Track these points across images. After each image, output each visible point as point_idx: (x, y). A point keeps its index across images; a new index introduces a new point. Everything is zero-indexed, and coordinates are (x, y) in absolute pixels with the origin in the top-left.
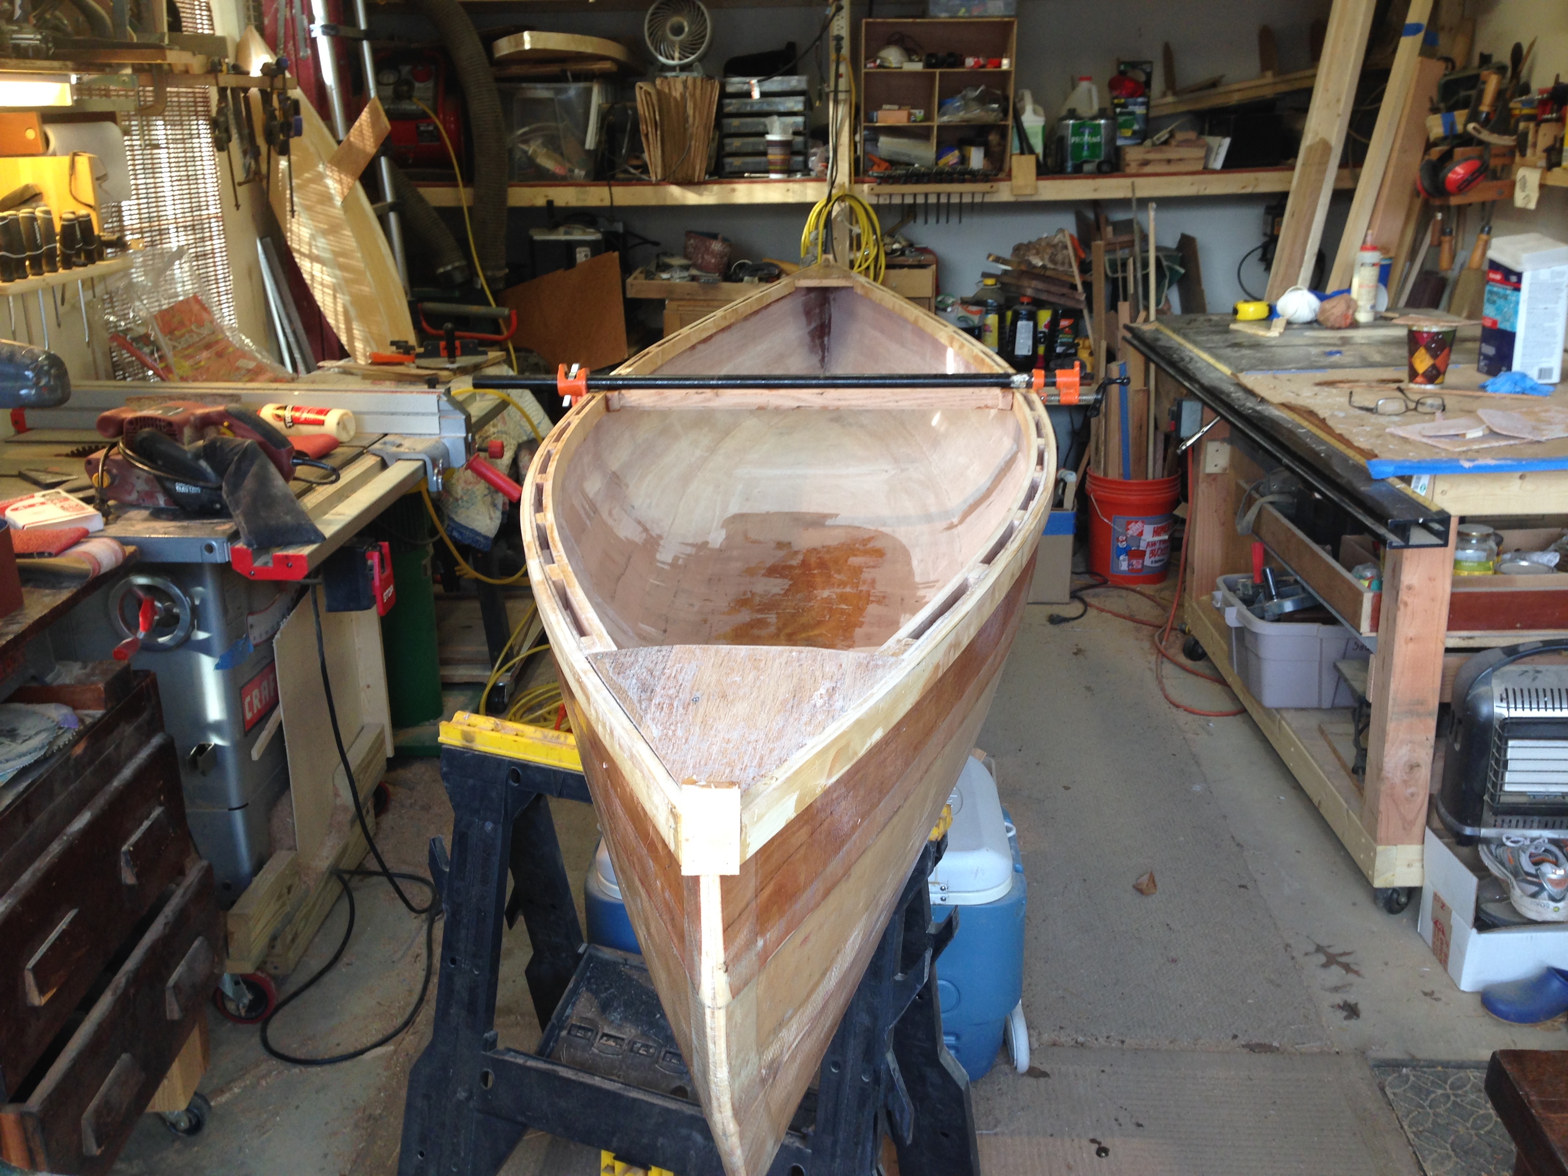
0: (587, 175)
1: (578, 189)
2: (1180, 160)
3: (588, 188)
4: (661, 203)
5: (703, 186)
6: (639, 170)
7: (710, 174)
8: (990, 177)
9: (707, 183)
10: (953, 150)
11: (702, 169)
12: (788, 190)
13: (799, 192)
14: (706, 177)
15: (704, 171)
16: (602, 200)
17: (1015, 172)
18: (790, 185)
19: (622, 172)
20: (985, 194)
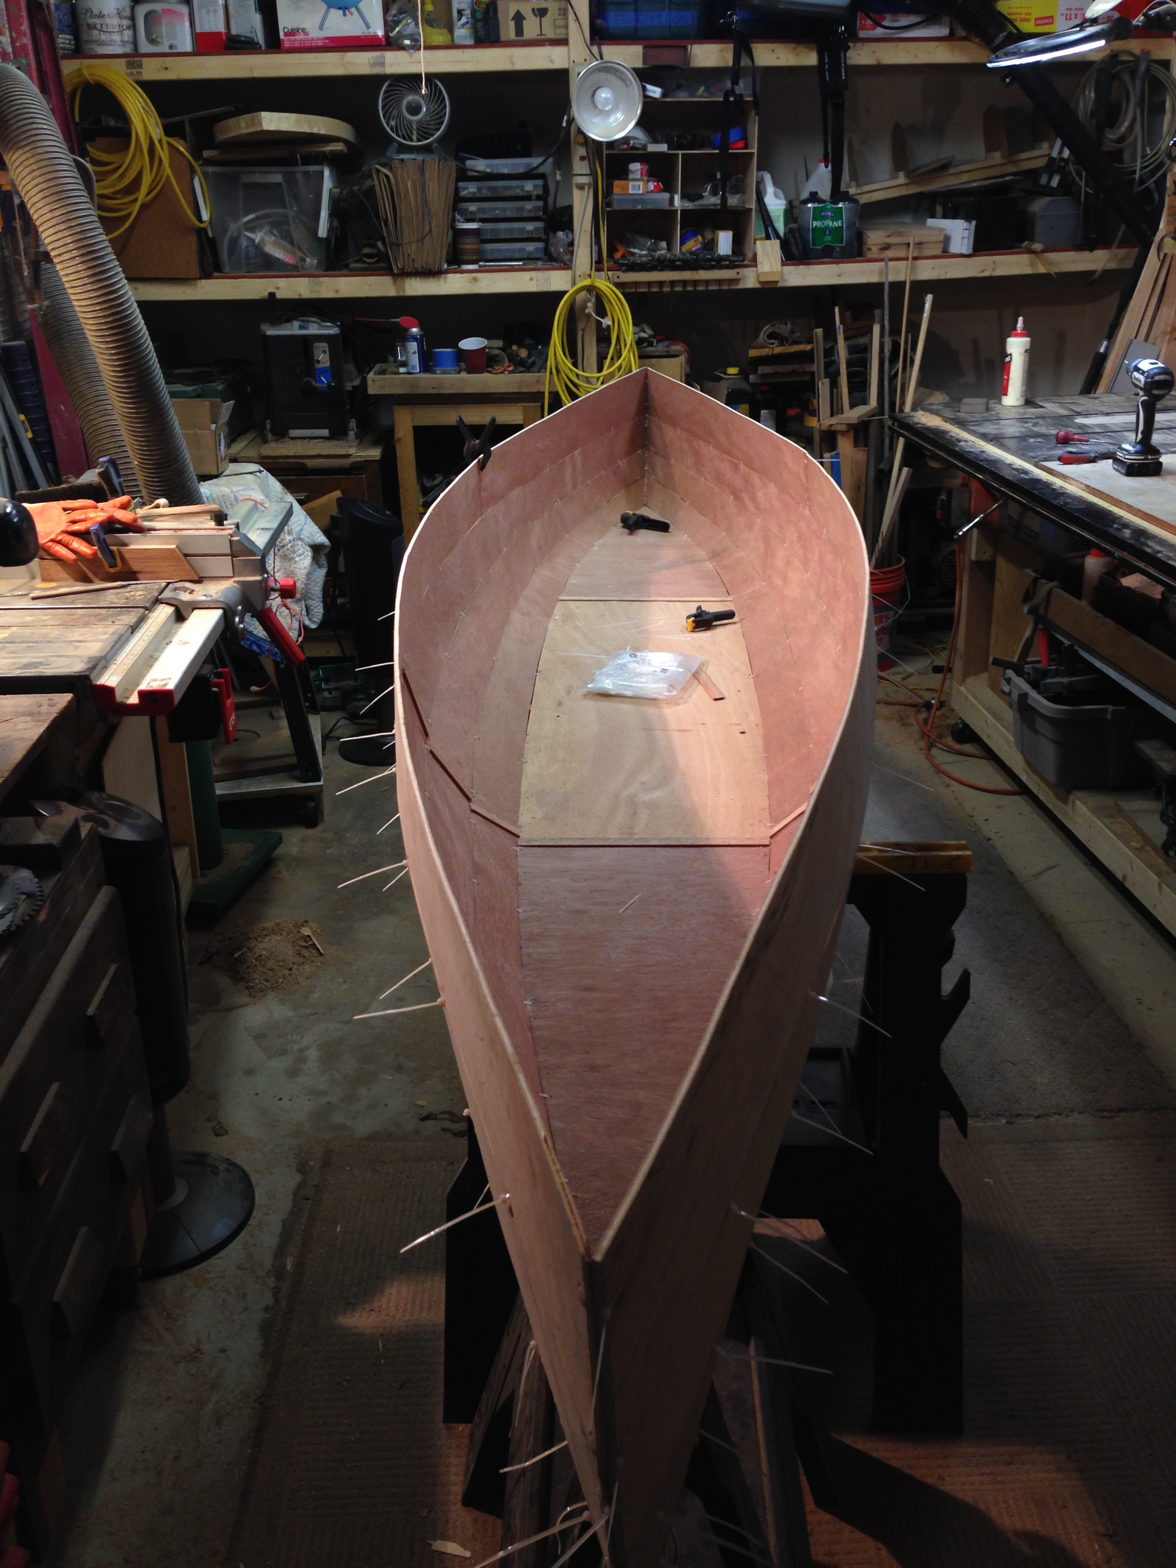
0: (318, 266)
1: (311, 279)
2: (920, 243)
3: (321, 279)
4: (401, 294)
5: (443, 276)
6: (375, 260)
7: (449, 263)
8: (736, 263)
9: (447, 272)
10: (696, 236)
11: (441, 258)
12: (531, 279)
13: (542, 281)
14: (445, 266)
15: (444, 260)
16: (337, 291)
17: (760, 258)
18: (533, 274)
19: (357, 261)
20: (730, 281)
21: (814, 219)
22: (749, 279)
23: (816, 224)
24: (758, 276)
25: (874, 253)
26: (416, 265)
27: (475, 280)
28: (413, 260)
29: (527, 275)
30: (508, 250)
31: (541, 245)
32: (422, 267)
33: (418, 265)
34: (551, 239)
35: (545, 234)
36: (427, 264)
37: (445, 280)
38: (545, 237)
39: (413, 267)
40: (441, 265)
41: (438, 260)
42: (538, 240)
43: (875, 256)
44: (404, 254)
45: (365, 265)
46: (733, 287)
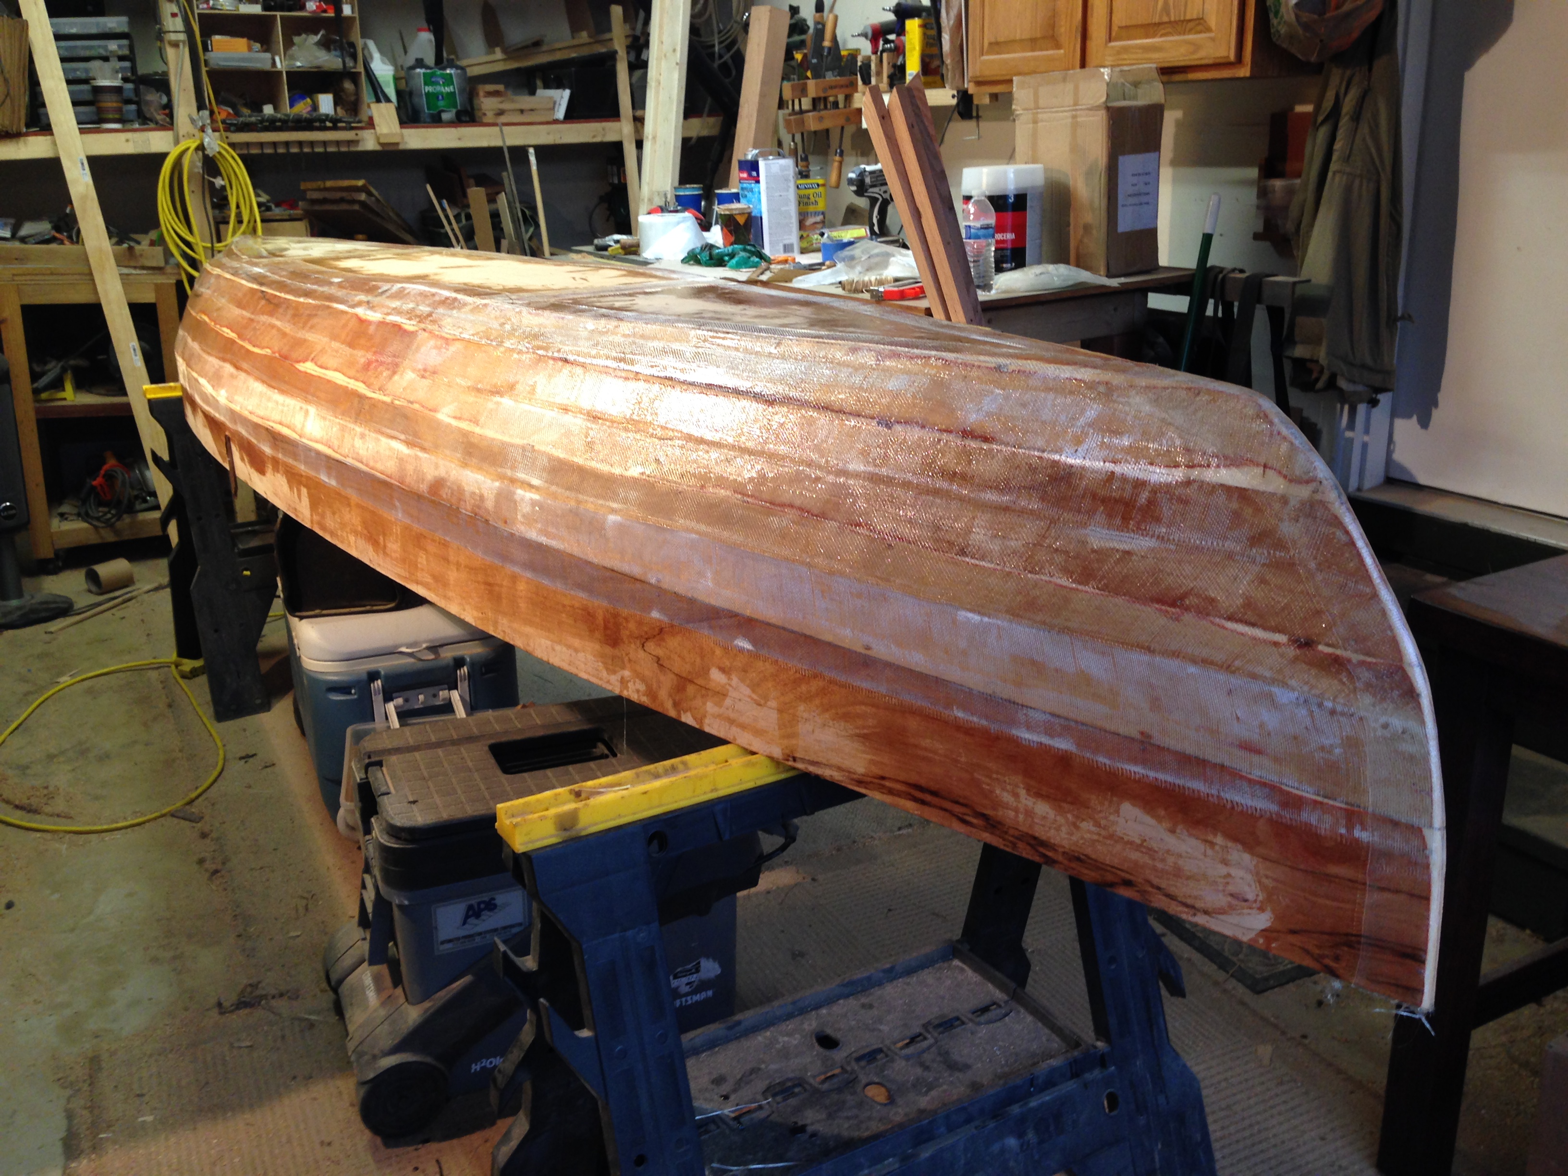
2: (532, 110)
5: (23, 138)
7: (28, 125)
8: (349, 125)
9: (27, 135)
10: (304, 98)
11: (19, 120)
12: (127, 141)
13: (141, 142)
14: (25, 129)
15: (23, 122)
17: (377, 120)
18: (129, 135)
20: (349, 143)
21: (426, 84)
22: (369, 142)
23: (429, 89)
24: (378, 138)
25: (489, 118)
29: (123, 136)
31: (132, 106)
34: (144, 101)
36: (4, 126)
37: (25, 142)
38: (135, 98)
40: (19, 126)
41: (15, 120)
42: (127, 102)
43: (491, 121)
46: (353, 149)
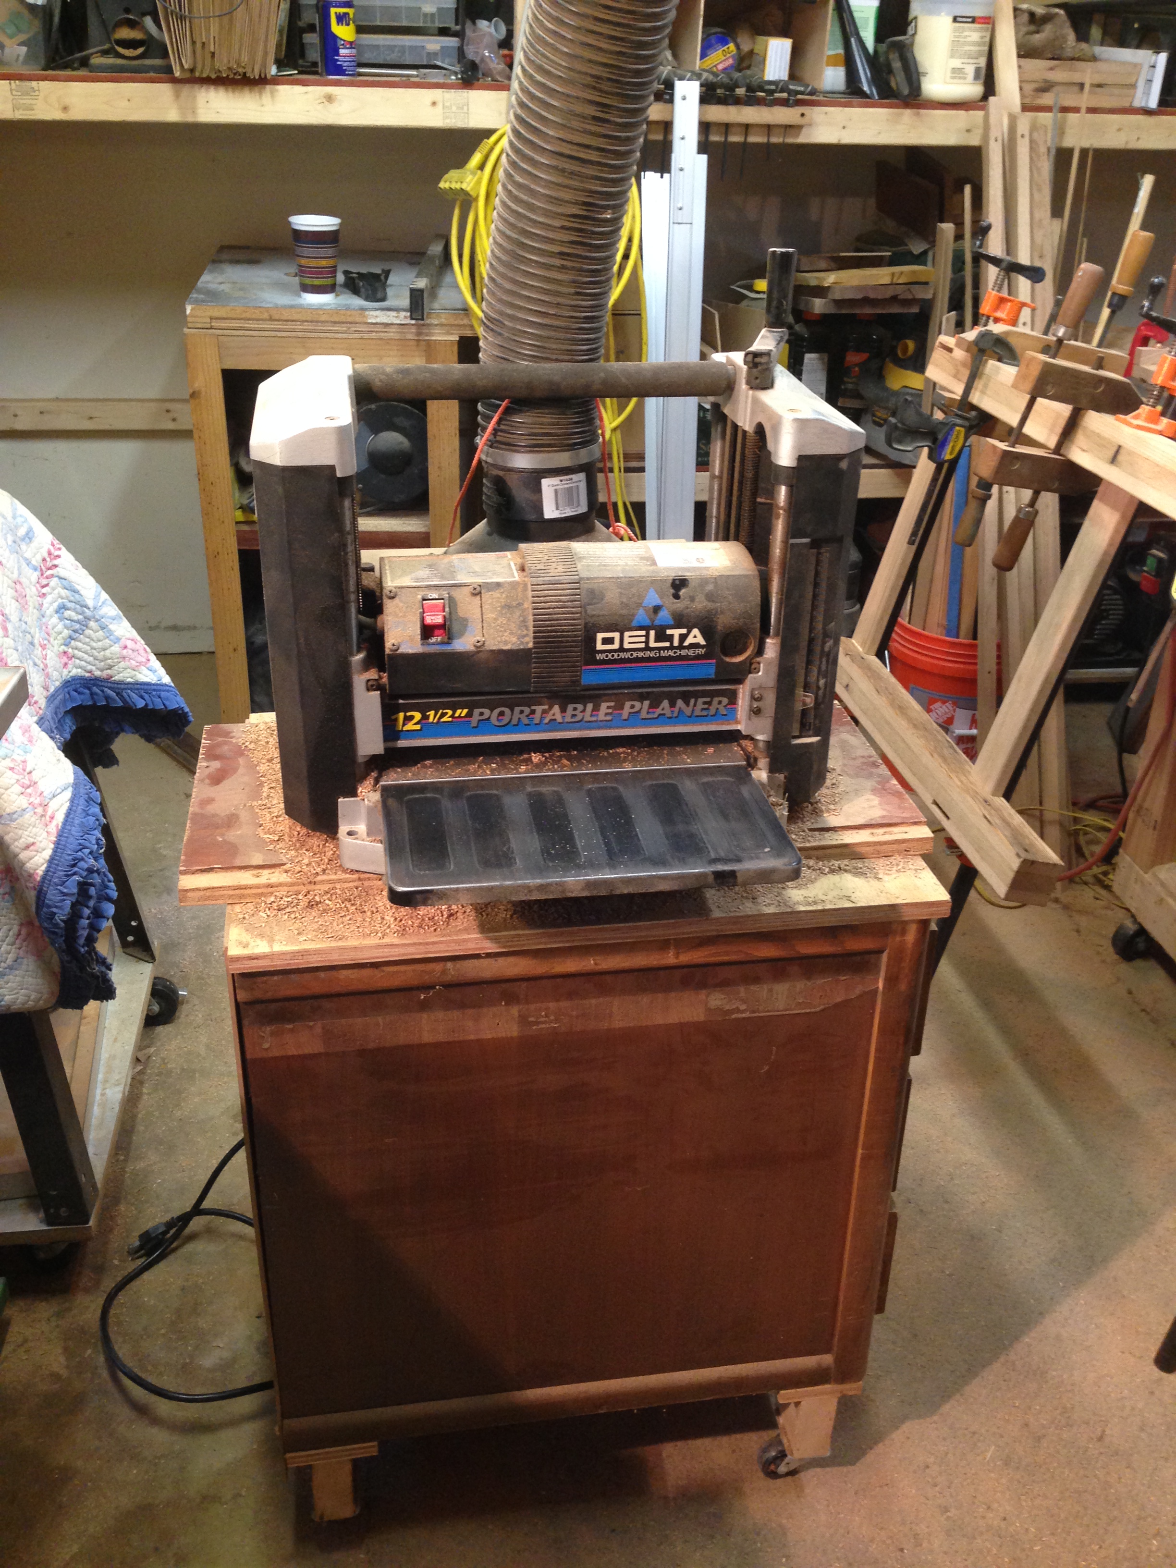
0: (30, 58)
1: (15, 84)
3: (34, 84)
4: (190, 119)
5: (268, 87)
6: (140, 50)
7: (280, 64)
8: (800, 97)
9: (276, 81)
10: (727, 43)
11: (266, 53)
12: (434, 104)
13: (454, 109)
14: (274, 70)
15: (271, 57)
16: (65, 109)
18: (438, 95)
19: (105, 53)
20: (789, 128)
26: (217, 65)
27: (330, 98)
28: (213, 54)
29: (430, 97)
30: (391, 48)
31: (452, 42)
32: (230, 69)
33: (222, 64)
34: (469, 32)
35: (457, 24)
36: (239, 65)
37: (272, 94)
38: (458, 28)
39: (213, 68)
40: (264, 65)
41: (260, 55)
42: (444, 32)
44: (194, 43)
45: (119, 61)
46: (790, 140)
